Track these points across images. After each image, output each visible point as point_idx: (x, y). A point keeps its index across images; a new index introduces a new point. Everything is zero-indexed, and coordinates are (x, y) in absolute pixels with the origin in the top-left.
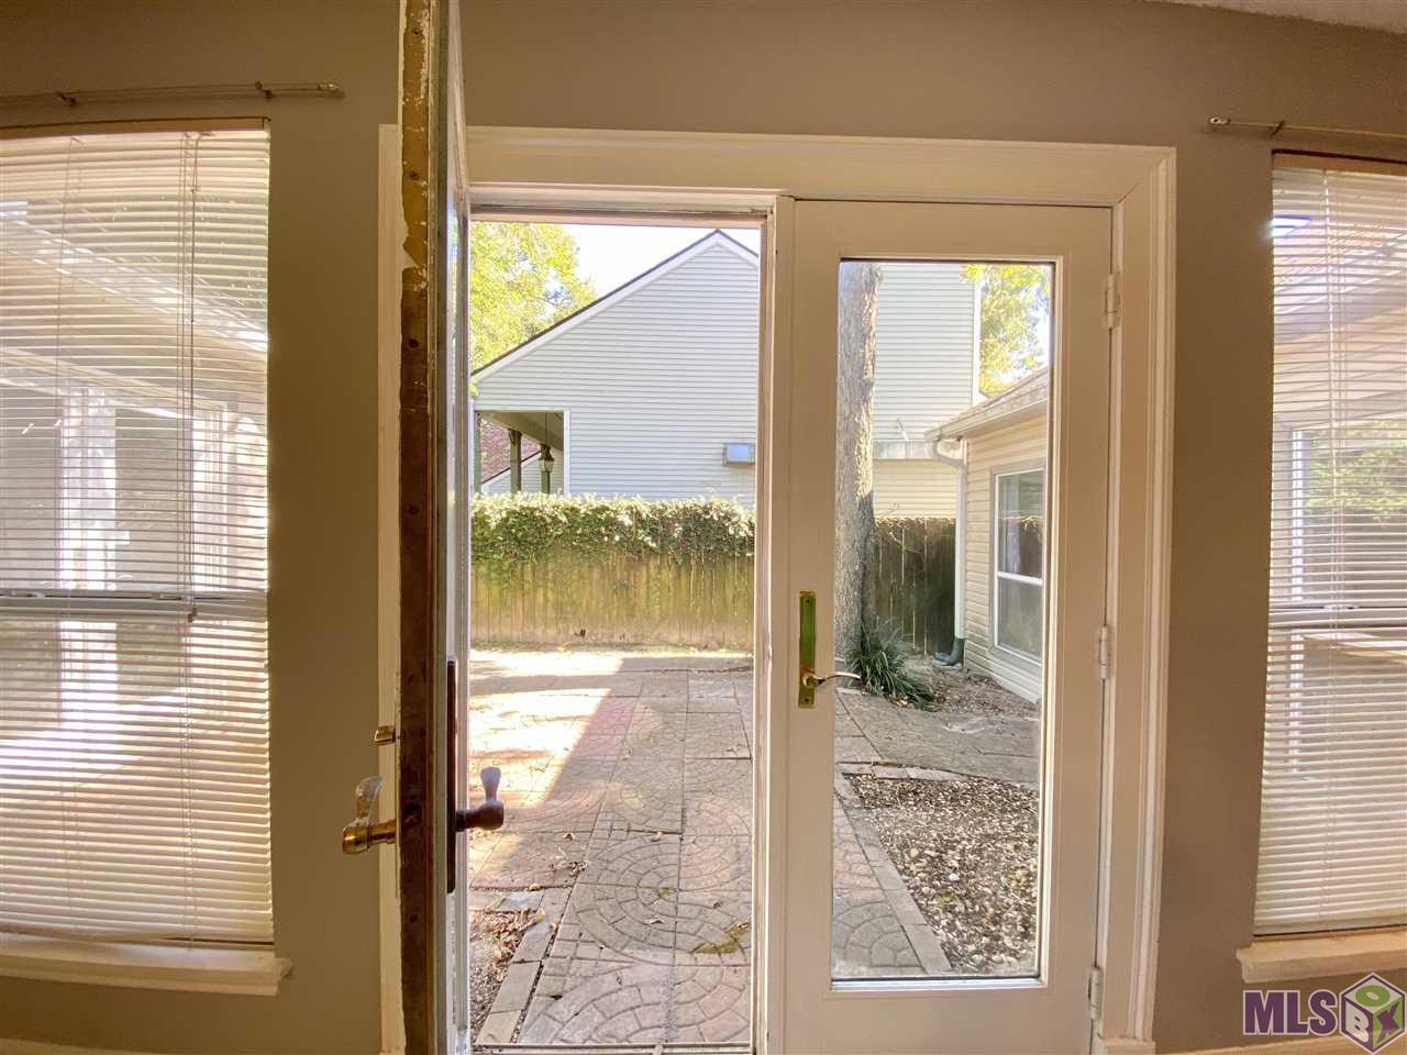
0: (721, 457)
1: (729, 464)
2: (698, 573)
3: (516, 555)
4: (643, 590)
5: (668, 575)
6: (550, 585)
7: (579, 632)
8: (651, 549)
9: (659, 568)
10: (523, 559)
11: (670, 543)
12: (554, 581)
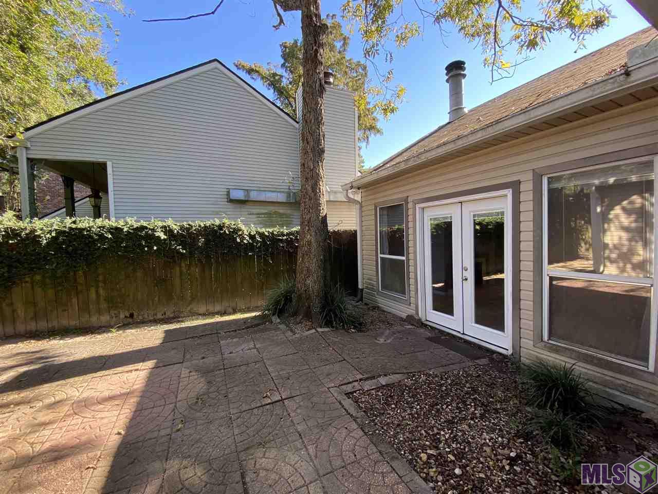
0: (226, 197)
1: (231, 201)
2: (217, 270)
3: (68, 265)
4: (177, 282)
5: (196, 271)
6: (101, 284)
7: (128, 315)
8: (182, 254)
9: (189, 266)
10: (75, 267)
11: (196, 249)
12: (104, 282)
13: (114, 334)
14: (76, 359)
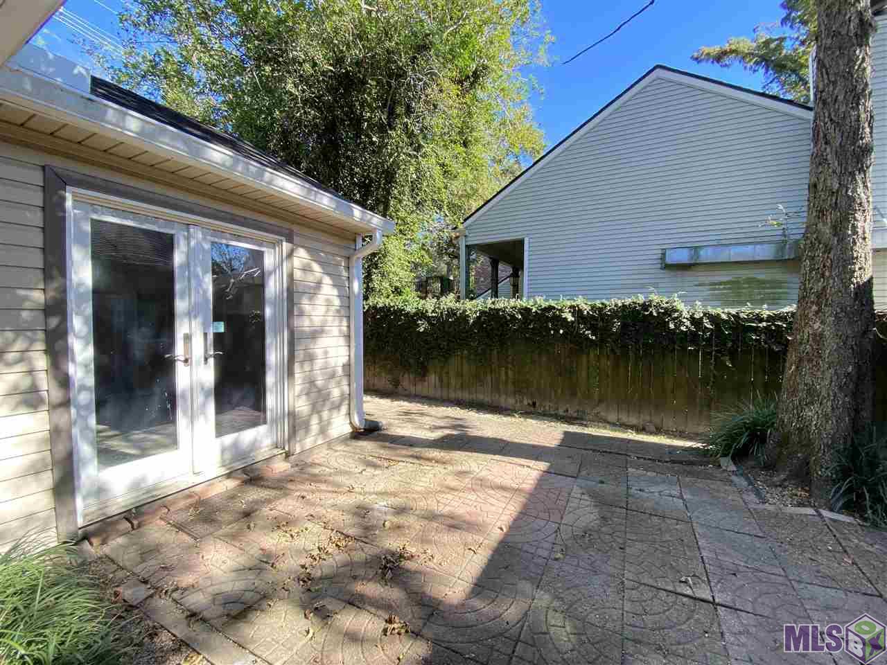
0: (660, 261)
1: (668, 267)
2: (636, 364)
3: (486, 343)
4: (584, 374)
5: (607, 364)
6: (510, 366)
7: (531, 402)
8: (591, 341)
10: (491, 346)
11: (608, 336)
12: (513, 364)
13: (516, 420)
14: (483, 435)
